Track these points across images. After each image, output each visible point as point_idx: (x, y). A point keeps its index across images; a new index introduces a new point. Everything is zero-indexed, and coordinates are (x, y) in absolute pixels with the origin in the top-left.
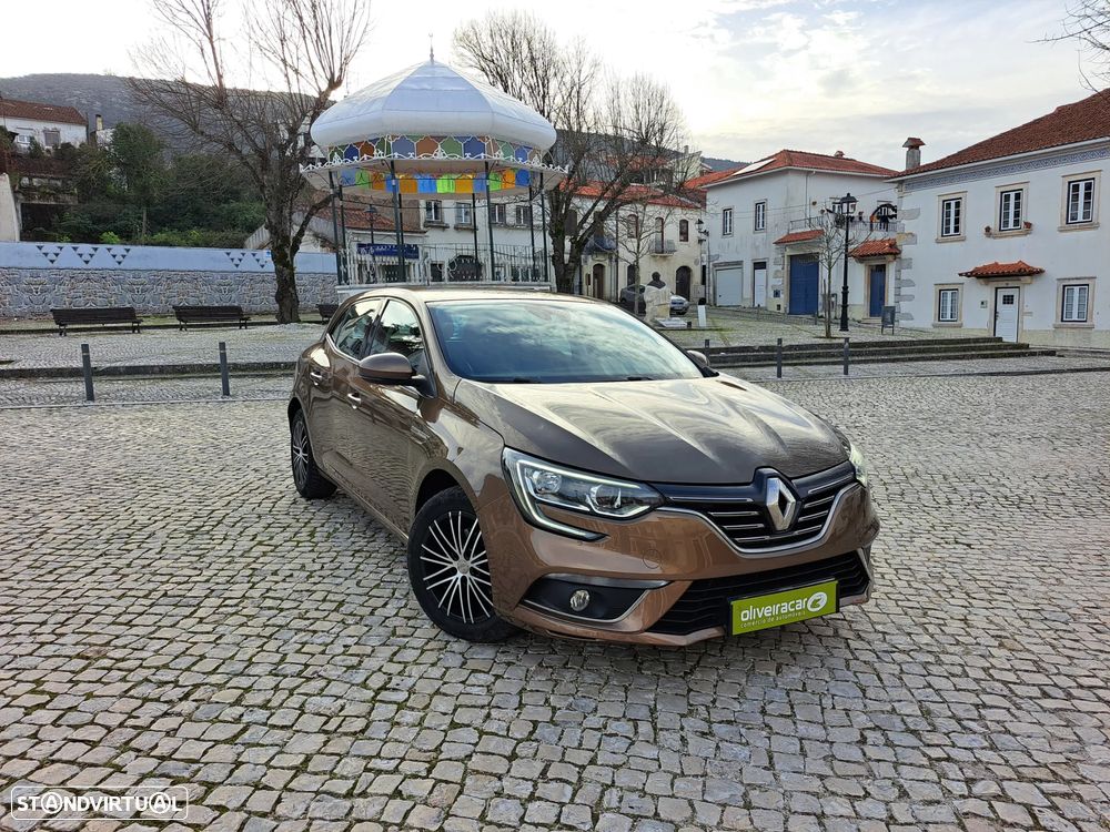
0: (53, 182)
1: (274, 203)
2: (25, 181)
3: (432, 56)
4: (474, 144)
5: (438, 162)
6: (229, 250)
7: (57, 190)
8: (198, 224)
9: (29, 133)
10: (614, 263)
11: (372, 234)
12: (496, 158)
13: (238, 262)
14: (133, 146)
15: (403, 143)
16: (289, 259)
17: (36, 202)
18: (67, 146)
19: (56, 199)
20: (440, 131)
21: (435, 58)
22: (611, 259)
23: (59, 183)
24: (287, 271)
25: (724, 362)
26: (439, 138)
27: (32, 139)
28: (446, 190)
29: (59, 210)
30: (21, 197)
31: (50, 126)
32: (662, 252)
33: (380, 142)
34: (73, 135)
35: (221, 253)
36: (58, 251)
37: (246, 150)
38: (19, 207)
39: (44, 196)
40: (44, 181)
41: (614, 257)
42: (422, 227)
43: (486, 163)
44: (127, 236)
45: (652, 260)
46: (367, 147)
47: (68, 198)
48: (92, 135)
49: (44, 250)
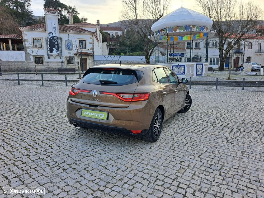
0: (115, 43)
1: (146, 45)
2: (110, 43)
3: (182, 6)
4: (188, 27)
5: (178, 33)
6: (140, 56)
7: (116, 45)
8: (140, 50)
9: (112, 33)
10: (243, 56)
11: (174, 51)
12: (193, 30)
13: (142, 59)
14: (129, 35)
15: (170, 29)
16: (149, 58)
17: (111, 47)
18: (118, 35)
19: (115, 47)
20: (179, 25)
21: (183, 7)
22: (242, 55)
23: (116, 43)
24: (148, 61)
25: (256, 85)
26: (179, 27)
27: (112, 34)
28: (185, 39)
29: (115, 49)
30: (109, 46)
31: (116, 32)
32: (260, 53)
33: (165, 30)
34: (120, 33)
35: (138, 57)
36: (114, 57)
37: (142, 34)
38: (109, 48)
39: (113, 46)
40: (113, 43)
41: (243, 55)
42: (186, 49)
43: (191, 32)
44: (125, 54)
45: (256, 55)
46: (162, 30)
47: (117, 46)
48: (123, 33)
49: (111, 57)
